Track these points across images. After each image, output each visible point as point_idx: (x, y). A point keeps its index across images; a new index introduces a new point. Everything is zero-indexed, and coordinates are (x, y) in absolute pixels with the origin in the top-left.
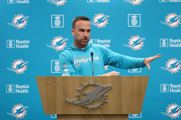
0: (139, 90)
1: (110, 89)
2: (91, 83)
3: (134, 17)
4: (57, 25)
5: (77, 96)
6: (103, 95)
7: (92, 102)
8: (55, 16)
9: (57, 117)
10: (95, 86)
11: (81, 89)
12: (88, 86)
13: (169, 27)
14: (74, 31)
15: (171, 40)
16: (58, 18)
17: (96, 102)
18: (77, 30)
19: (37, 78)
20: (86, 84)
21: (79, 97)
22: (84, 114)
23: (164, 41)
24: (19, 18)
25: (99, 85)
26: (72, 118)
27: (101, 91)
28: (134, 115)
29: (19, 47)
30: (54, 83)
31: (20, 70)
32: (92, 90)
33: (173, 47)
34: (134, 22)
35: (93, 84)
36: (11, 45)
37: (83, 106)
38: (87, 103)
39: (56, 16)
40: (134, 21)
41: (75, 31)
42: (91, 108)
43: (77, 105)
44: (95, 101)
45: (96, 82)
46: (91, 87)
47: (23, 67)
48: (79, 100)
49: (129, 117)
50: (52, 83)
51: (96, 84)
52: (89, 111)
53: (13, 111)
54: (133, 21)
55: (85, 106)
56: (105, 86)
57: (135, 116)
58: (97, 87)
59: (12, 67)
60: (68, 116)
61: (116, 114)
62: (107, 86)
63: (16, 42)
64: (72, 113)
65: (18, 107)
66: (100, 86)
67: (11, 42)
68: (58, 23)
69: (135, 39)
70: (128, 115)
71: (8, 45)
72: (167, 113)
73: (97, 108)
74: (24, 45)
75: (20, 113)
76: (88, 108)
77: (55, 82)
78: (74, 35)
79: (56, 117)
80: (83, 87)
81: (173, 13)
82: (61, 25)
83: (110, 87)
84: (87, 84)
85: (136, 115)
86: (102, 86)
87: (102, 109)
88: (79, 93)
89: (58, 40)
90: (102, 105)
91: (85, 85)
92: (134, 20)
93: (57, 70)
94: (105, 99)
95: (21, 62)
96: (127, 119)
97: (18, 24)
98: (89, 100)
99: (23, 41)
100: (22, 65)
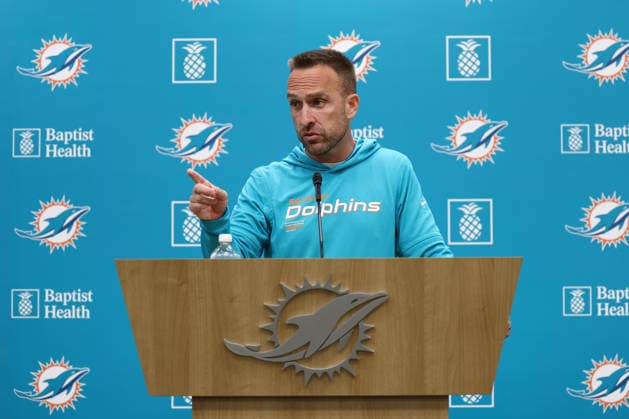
1: (382, 303)
2: (313, 284)
4: (192, 75)
5: (263, 330)
6: (357, 326)
7: (319, 352)
8: (185, 44)
9: (193, 406)
10: (328, 293)
11: (279, 302)
12: (302, 294)
15: (599, 129)
16: (195, 48)
19: (120, 265)
20: (297, 287)
21: (271, 333)
23: (575, 130)
25: (342, 291)
27: (351, 312)
28: (469, 399)
29: (57, 153)
30: (181, 285)
32: (319, 309)
33: (608, 154)
34: (469, 65)
35: (322, 286)
36: (27, 147)
37: (286, 365)
38: (299, 355)
39: (189, 42)
40: (469, 60)
43: (267, 362)
44: (329, 346)
45: (330, 280)
46: (314, 296)
47: (70, 225)
48: (272, 343)
49: (450, 406)
50: (176, 281)
51: (333, 286)
52: (308, 384)
53: (37, 384)
54: (465, 60)
55: (293, 366)
56: (364, 293)
57: (471, 400)
58: (334, 299)
59: (32, 227)
60: (231, 403)
61: (406, 393)
62: (372, 294)
63: (45, 138)
64: (246, 392)
66: (345, 294)
67: (27, 135)
68: (195, 66)
69: (471, 125)
70: (447, 397)
71: (17, 147)
72: (587, 391)
73: (336, 372)
74: (74, 146)
75: (61, 390)
76: (302, 372)
77: (186, 282)
79: (188, 405)
80: (285, 297)
81: (606, 31)
82: (208, 74)
83: (384, 298)
84: (301, 287)
85: (474, 399)
86: (355, 293)
87: (352, 376)
88: (272, 320)
89: (196, 127)
90: (352, 361)
91: (294, 291)
92: (469, 55)
93: (191, 239)
94: (365, 341)
96: (443, 412)
97: (53, 73)
98: (309, 343)
99: (72, 131)
100: (68, 221)
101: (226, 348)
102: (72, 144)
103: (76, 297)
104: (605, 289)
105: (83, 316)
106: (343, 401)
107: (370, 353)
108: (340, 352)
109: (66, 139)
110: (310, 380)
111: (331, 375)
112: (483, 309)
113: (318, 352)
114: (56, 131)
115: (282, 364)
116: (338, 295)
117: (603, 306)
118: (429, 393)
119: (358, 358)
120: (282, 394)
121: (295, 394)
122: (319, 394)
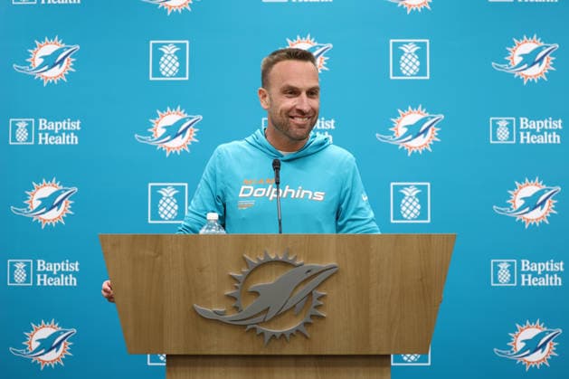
0: (424, 280)
2: (273, 257)
3: (410, 48)
4: (167, 73)
5: (228, 296)
6: (311, 294)
7: (278, 316)
8: (161, 45)
9: (167, 363)
10: (285, 264)
11: (242, 273)
12: (263, 265)
13: (519, 80)
14: (265, 96)
15: (524, 122)
17: (288, 314)
18: (275, 90)
19: (103, 239)
20: (258, 259)
21: (236, 299)
22: (251, 353)
23: (503, 123)
24: (48, 49)
25: (298, 263)
26: (214, 366)
27: (305, 281)
28: (409, 358)
29: (49, 140)
30: (157, 256)
31: (53, 215)
33: (532, 144)
34: (410, 65)
35: (281, 258)
36: (22, 136)
37: (249, 327)
38: (261, 318)
39: (164, 44)
40: (410, 61)
41: (270, 95)
42: (274, 336)
43: (231, 325)
44: (285, 312)
45: (288, 253)
46: (274, 267)
47: (59, 204)
48: (236, 308)
49: (392, 364)
50: (152, 254)
51: (290, 258)
52: (268, 344)
53: (30, 343)
54: (407, 61)
55: (254, 329)
56: (317, 265)
57: (410, 359)
58: (290, 270)
59: (26, 206)
60: (200, 360)
61: (353, 353)
62: (325, 265)
63: (38, 127)
64: (214, 351)
65: (44, 332)
66: (301, 265)
67: (22, 125)
68: (169, 66)
69: (411, 118)
70: (389, 356)
71: (14, 135)
72: (512, 352)
73: (292, 334)
74: (64, 134)
75: (51, 349)
76: (262, 334)
77: (161, 253)
78: (266, 107)
79: (162, 362)
80: (248, 268)
81: (530, 36)
82: (181, 72)
83: (335, 270)
84: (262, 259)
85: (413, 358)
86: (309, 264)
87: (307, 337)
88: (236, 287)
90: (307, 324)
91: (256, 262)
92: (410, 57)
93: (166, 216)
94: (318, 307)
95: (53, 190)
96: (385, 369)
97: (45, 71)
98: (269, 308)
99: (62, 121)
100: (58, 200)
101: (195, 312)
102: (62, 133)
103: (65, 267)
104: (528, 262)
105: (71, 284)
106: (298, 359)
107: (322, 318)
108: (296, 316)
109: (57, 129)
110: (270, 340)
111: (288, 336)
112: (421, 280)
113: (276, 317)
114: (48, 121)
115: (245, 326)
116: (294, 266)
117: (526, 277)
118: (374, 352)
119: (312, 321)
120: (245, 353)
121: (256, 353)
122: (278, 353)
